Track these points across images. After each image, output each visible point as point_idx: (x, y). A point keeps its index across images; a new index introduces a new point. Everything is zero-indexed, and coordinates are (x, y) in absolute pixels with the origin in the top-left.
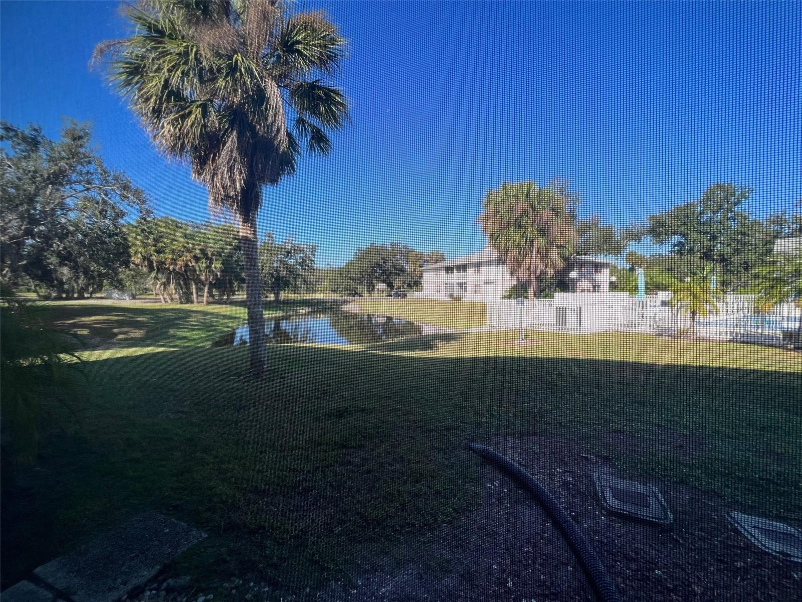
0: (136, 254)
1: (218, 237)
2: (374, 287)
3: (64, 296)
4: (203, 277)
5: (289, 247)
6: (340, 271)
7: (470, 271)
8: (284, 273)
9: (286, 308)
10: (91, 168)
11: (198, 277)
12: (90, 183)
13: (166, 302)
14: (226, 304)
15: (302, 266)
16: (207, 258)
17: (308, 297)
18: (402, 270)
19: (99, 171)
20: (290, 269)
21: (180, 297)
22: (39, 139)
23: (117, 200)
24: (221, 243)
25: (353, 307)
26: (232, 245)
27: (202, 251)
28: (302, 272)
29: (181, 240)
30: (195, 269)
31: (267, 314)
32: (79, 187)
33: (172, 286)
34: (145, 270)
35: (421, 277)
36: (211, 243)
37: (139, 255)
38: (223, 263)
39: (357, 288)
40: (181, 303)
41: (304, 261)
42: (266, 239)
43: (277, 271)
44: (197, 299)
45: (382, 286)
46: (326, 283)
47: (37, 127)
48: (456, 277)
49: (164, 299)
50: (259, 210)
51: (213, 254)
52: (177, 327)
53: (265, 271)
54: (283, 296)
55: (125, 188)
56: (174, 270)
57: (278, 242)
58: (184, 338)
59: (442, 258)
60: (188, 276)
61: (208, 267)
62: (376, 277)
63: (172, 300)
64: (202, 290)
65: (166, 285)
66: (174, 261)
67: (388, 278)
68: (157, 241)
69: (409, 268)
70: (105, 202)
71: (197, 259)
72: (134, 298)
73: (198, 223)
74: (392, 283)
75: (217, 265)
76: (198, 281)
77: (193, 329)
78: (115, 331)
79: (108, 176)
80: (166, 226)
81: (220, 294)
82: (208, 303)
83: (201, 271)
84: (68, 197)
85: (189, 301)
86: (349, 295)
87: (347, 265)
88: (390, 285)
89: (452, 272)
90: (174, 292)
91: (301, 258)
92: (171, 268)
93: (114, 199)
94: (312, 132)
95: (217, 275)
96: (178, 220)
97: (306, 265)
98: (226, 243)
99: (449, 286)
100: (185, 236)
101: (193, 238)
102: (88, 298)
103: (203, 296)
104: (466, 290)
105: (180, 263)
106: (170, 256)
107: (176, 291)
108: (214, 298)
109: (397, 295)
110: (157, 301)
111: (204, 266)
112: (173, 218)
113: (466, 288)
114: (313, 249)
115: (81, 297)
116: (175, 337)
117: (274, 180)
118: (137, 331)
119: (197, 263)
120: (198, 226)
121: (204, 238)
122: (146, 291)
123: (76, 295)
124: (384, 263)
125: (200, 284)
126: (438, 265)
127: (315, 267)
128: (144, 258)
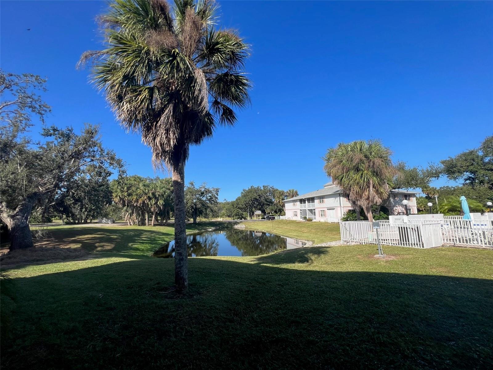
0: (116, 197)
1: (162, 185)
2: (253, 213)
3: (77, 222)
4: (152, 210)
5: (203, 190)
6: (233, 204)
7: (316, 201)
8: (199, 206)
9: (200, 227)
10: (96, 149)
11: (149, 210)
12: (94, 157)
13: (131, 225)
14: (165, 226)
15: (210, 201)
16: (156, 198)
17: (214, 220)
18: (271, 202)
19: (99, 150)
20: (203, 204)
21: (139, 222)
22: (71, 135)
23: (108, 166)
24: (164, 189)
25: (241, 226)
26: (170, 190)
27: (153, 194)
28: (209, 205)
29: (142, 188)
30: (148, 204)
31: (188, 232)
32: (89, 160)
33: (134, 215)
34: (121, 206)
35: (283, 206)
36: (158, 189)
37: (118, 197)
38: (164, 201)
39: (243, 214)
40: (139, 225)
41: (211, 198)
42: (189, 186)
43: (195, 205)
44: (148, 223)
45: (259, 212)
46: (224, 211)
47: (70, 129)
48: (307, 206)
49: (130, 223)
50: (186, 161)
51: (159, 195)
52: (134, 241)
53: (189, 205)
54: (198, 220)
55: (112, 158)
56: (137, 205)
57: (197, 187)
58: (137, 249)
59: (297, 194)
60: (144, 209)
61: (156, 203)
62: (255, 207)
63: (134, 223)
64: (152, 217)
65: (131, 214)
66: (137, 201)
67: (262, 207)
68: (128, 189)
69: (275, 201)
70: (100, 167)
71: (150, 199)
72: (114, 222)
73: (152, 178)
74: (265, 210)
75: (161, 202)
76: (149, 212)
77: (143, 243)
78: (97, 245)
79: (104, 152)
80: (135, 180)
81: (161, 219)
82: (155, 225)
83: (152, 205)
84: (81, 165)
85: (143, 224)
86: (238, 218)
87: (237, 200)
88: (264, 212)
89: (305, 203)
90: (135, 219)
91: (210, 196)
92: (135, 205)
93: (106, 165)
94: (223, 109)
95: (160, 208)
96: (142, 176)
97: (213, 201)
98: (167, 189)
99: (303, 212)
100: (144, 185)
101: (149, 186)
102: (89, 223)
103: (151, 220)
104: (315, 215)
105: (140, 201)
106: (135, 197)
107: (136, 218)
108: (158, 222)
109: (269, 218)
110: (126, 224)
111: (154, 202)
112: (139, 176)
113: (315, 212)
114: (217, 191)
115: (86, 223)
116: (132, 249)
117: (197, 141)
118: (109, 244)
119: (149, 201)
120: (152, 180)
121: (155, 186)
122: (121, 218)
123: (83, 221)
124: (260, 198)
125: (150, 213)
126: (294, 198)
127: (218, 201)
128: (121, 199)
